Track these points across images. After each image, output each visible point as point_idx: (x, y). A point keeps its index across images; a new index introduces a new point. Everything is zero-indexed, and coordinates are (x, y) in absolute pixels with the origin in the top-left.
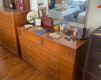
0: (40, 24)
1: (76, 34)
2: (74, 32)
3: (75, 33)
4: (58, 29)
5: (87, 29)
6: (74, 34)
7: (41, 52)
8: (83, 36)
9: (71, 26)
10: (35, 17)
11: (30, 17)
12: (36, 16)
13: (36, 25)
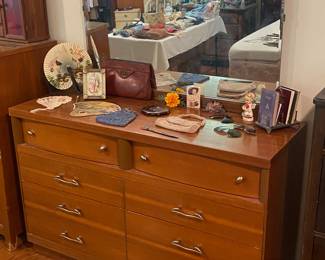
0: (102, 92)
1: (251, 114)
2: (244, 108)
3: (248, 113)
4: (179, 102)
5: (293, 93)
6: (246, 113)
7: (124, 199)
8: (282, 118)
9: (221, 91)
10: (76, 65)
11: (56, 67)
12: (81, 60)
13: (85, 97)
